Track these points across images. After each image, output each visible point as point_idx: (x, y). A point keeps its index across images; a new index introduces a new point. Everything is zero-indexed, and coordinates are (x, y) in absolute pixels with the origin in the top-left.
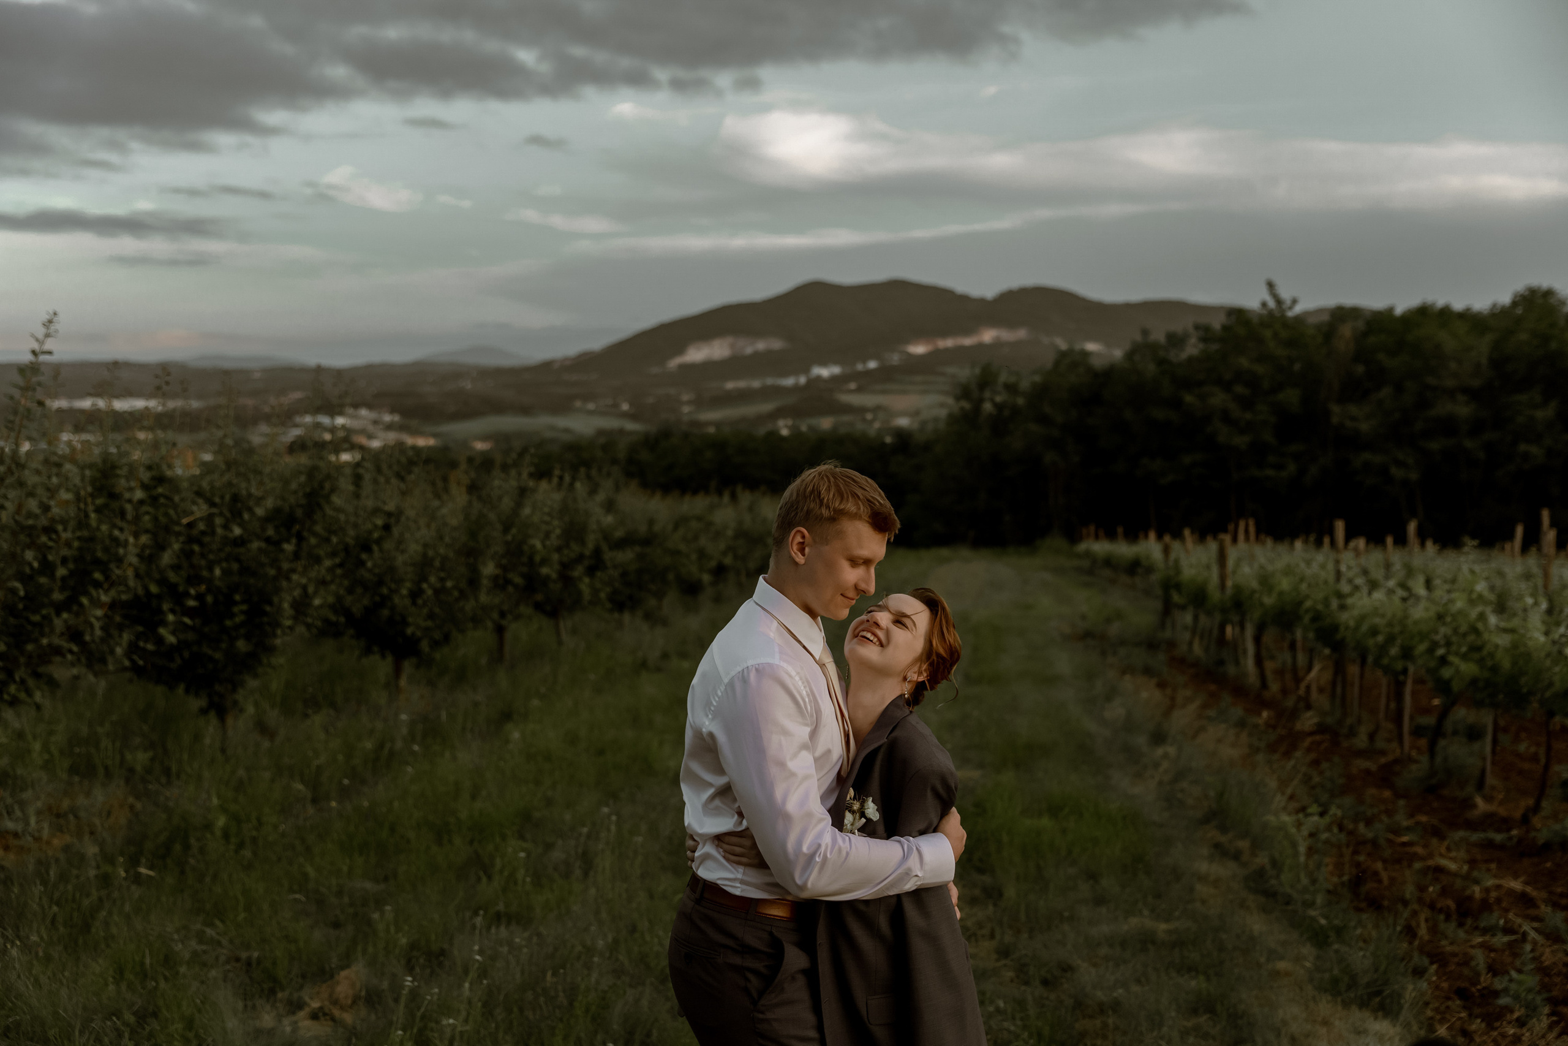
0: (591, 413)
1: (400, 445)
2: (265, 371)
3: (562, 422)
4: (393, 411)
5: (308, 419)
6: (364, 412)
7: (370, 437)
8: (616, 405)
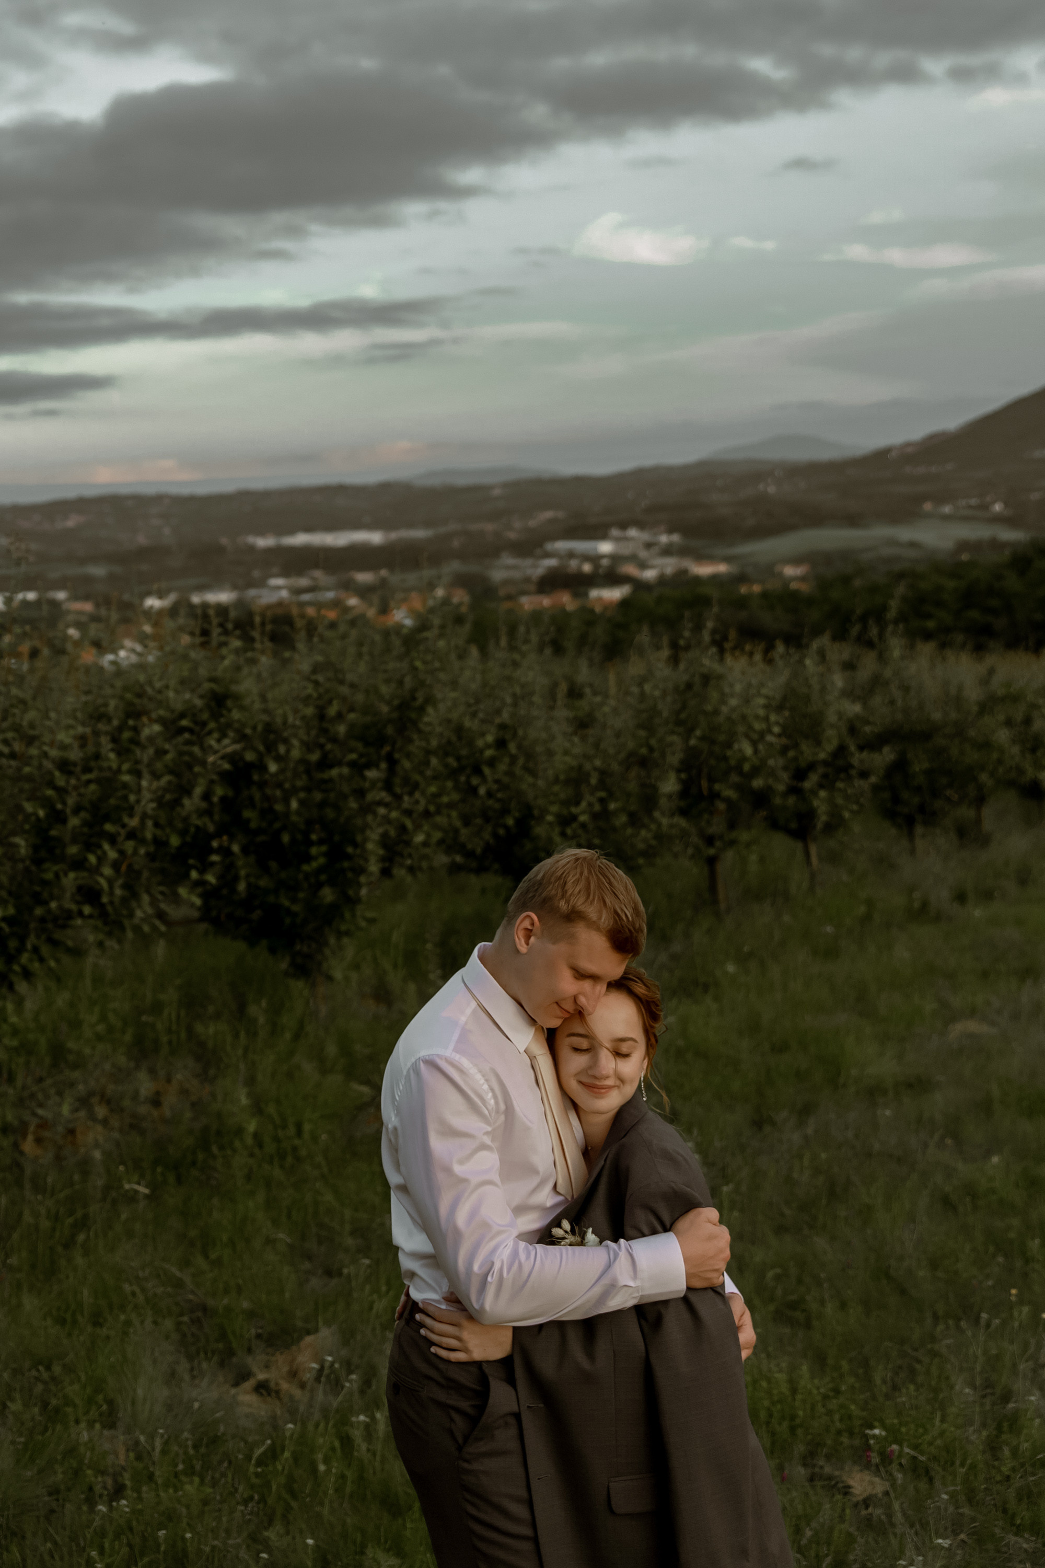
0: (946, 518)
1: (682, 573)
2: (505, 485)
3: (905, 533)
4: (670, 531)
5: (562, 545)
6: (633, 532)
7: (643, 566)
8: (985, 507)
